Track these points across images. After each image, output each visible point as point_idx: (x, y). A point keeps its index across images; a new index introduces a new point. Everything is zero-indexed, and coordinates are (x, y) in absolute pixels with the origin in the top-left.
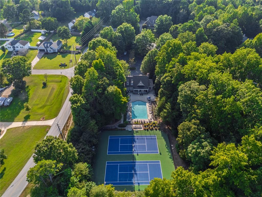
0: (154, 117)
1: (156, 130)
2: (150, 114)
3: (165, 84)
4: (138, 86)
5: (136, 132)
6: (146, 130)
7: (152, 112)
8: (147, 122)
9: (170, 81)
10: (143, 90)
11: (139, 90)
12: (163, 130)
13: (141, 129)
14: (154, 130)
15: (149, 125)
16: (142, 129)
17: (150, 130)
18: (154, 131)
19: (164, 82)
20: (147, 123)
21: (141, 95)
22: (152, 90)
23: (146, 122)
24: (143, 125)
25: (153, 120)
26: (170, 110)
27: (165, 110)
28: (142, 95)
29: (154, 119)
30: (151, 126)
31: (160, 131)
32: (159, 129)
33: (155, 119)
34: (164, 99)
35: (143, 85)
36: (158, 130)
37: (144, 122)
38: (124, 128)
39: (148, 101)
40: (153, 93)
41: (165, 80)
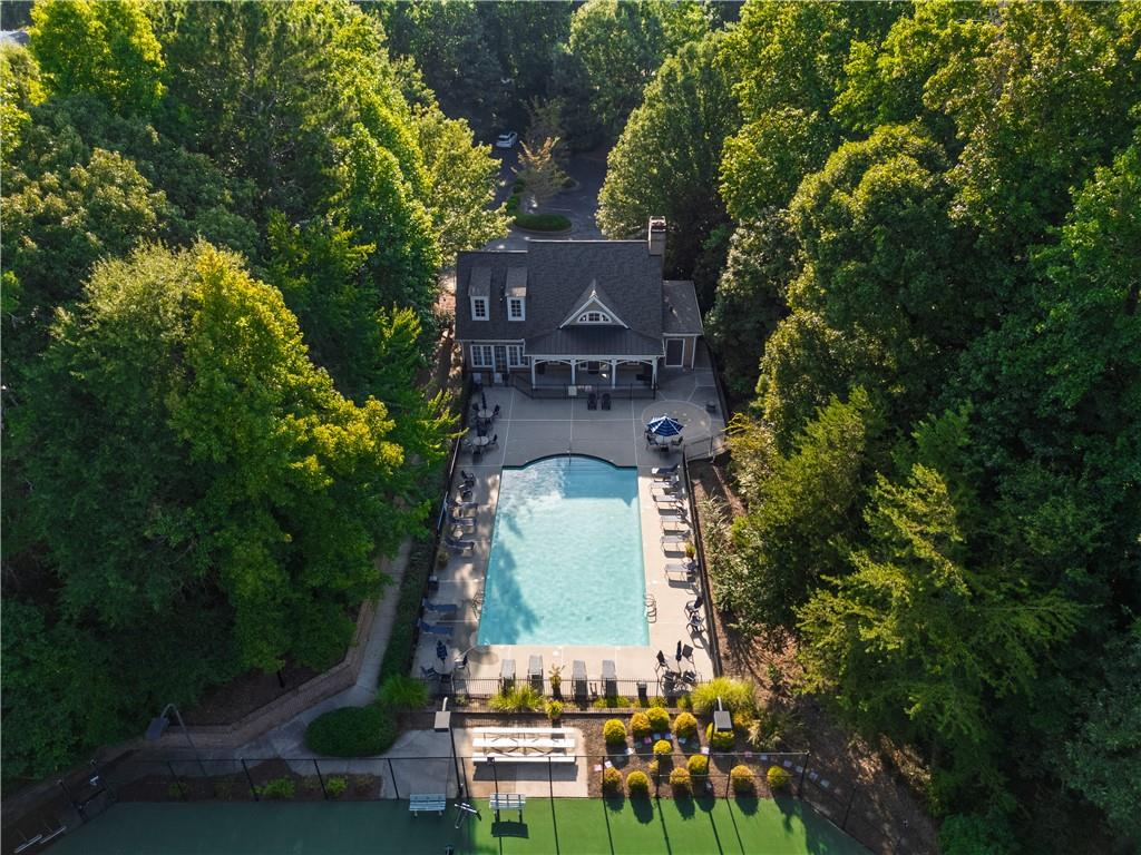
0: (711, 630)
1: (746, 796)
2: (673, 584)
3: (852, 247)
4: (571, 329)
5: (501, 828)
6: (627, 804)
7: (697, 570)
8: (642, 691)
9: (919, 197)
10: (614, 360)
11: (574, 360)
12: (827, 797)
13: (563, 789)
14: (721, 807)
15: (660, 728)
16: (578, 788)
17: (669, 806)
18: (726, 808)
19: (840, 218)
20: (636, 693)
21: (592, 406)
22: (687, 366)
23: (626, 690)
24: (594, 725)
25: (701, 663)
26: (949, 565)
27: (875, 575)
28: (606, 407)
29: (712, 649)
30: (689, 739)
31: (796, 823)
32: (781, 792)
33: (723, 642)
34: (842, 419)
35: (608, 316)
36: (768, 805)
37: (611, 686)
38: (359, 768)
39: (656, 458)
40: (701, 390)
41: (855, 201)
